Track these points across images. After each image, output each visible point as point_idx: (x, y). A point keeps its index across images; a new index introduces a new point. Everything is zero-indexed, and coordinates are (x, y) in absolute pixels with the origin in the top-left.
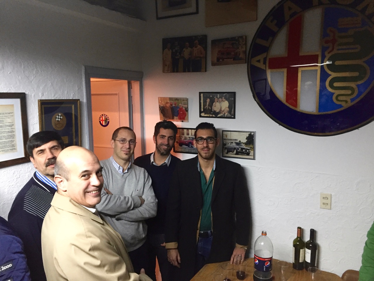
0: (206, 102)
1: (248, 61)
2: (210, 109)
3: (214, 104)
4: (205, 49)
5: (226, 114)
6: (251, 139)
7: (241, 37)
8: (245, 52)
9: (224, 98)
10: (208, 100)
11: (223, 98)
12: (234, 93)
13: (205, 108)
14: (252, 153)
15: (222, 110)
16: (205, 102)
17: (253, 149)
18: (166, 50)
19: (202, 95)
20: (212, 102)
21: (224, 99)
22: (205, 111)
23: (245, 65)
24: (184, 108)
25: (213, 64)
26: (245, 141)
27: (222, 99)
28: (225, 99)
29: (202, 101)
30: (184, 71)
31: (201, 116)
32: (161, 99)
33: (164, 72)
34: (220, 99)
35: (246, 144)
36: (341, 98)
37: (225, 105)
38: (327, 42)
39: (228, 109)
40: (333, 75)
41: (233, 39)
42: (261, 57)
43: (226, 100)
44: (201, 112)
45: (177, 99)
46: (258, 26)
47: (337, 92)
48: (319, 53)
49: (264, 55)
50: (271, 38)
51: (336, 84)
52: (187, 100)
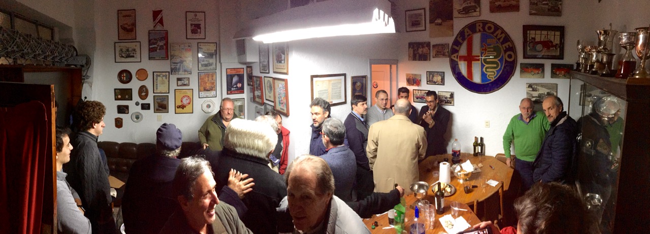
1: (450, 57)
2: (432, 80)
3: (434, 78)
4: (430, 49)
5: (440, 83)
6: (452, 95)
7: (446, 44)
8: (448, 52)
10: (431, 76)
11: (438, 75)
12: (444, 72)
13: (430, 79)
14: (452, 103)
15: (438, 81)
16: (429, 76)
17: (453, 100)
18: (410, 49)
19: (428, 73)
20: (433, 76)
22: (430, 81)
23: (449, 58)
24: (419, 80)
25: (433, 57)
26: (449, 96)
30: (419, 60)
31: (427, 84)
32: (407, 75)
33: (409, 60)
35: (450, 98)
36: (490, 76)
37: (439, 78)
38: (483, 50)
39: (441, 81)
40: (487, 66)
41: (442, 45)
42: (455, 55)
43: (440, 76)
44: (427, 82)
45: (415, 75)
46: (453, 40)
47: (488, 74)
48: (480, 55)
49: (457, 54)
50: (459, 46)
51: (488, 70)
52: (421, 75)
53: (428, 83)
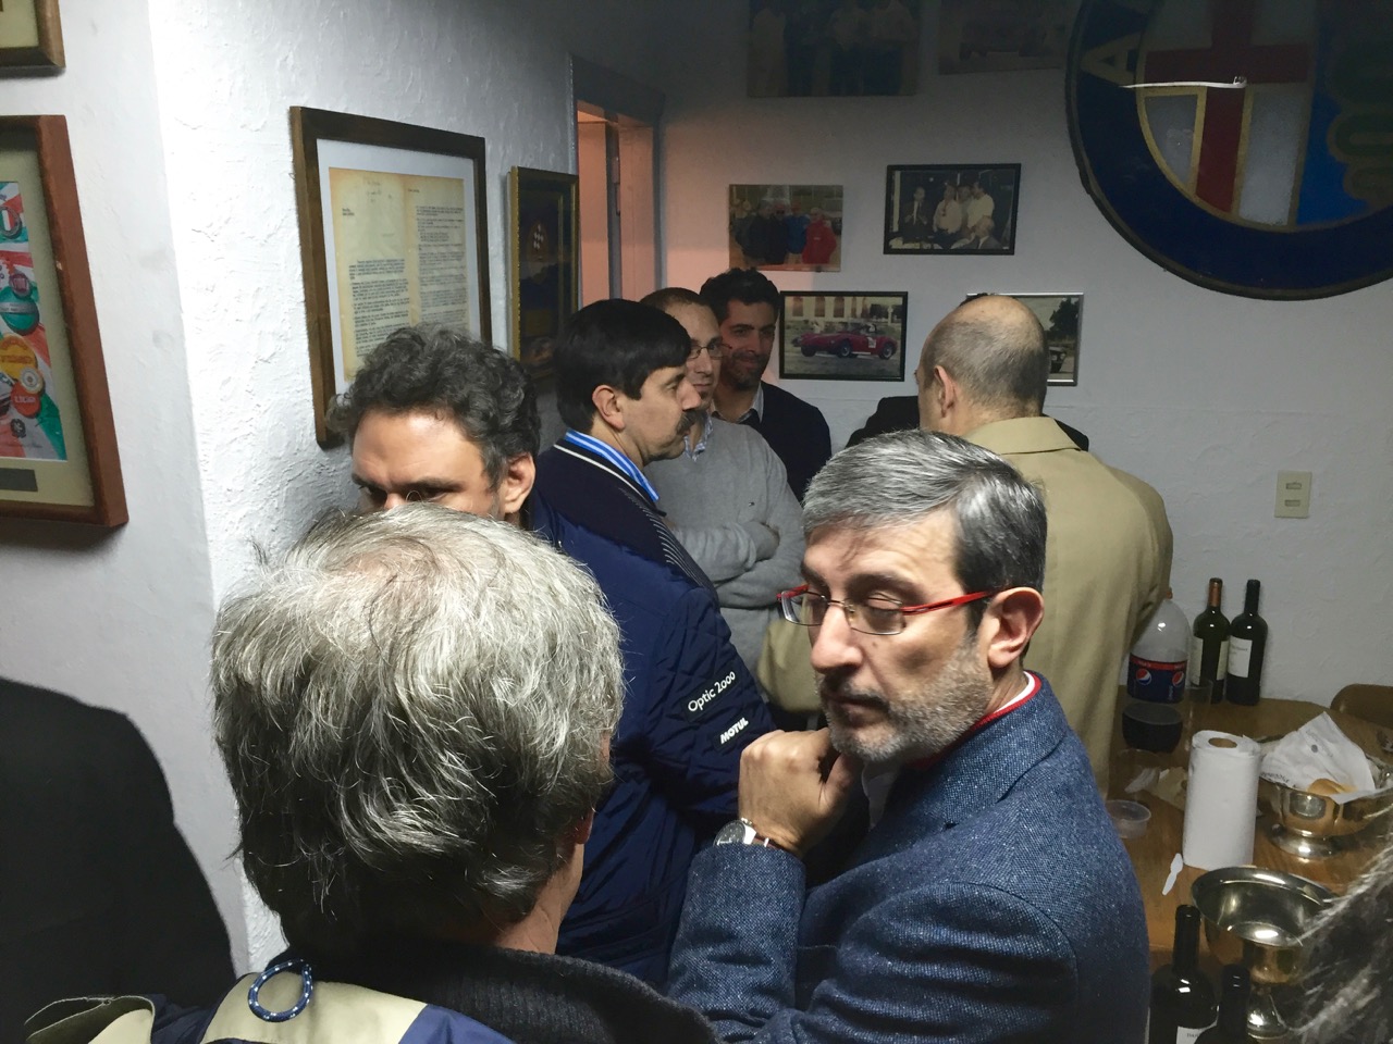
0: (913, 200)
1: (1070, 60)
2: (925, 223)
3: (941, 206)
5: (982, 241)
6: (1068, 317)
8: (1061, 29)
9: (980, 187)
10: (920, 194)
11: (976, 185)
12: (1017, 168)
13: (907, 219)
14: (1068, 362)
15: (970, 225)
16: (907, 199)
17: (1074, 350)
19: (897, 175)
20: (934, 199)
21: (977, 190)
22: (907, 232)
24: (828, 224)
25: (945, 68)
27: (971, 187)
28: (982, 190)
29: (896, 198)
30: (834, 92)
31: (888, 250)
32: (739, 194)
33: (751, 93)
34: (965, 190)
36: (1368, 180)
37: (981, 209)
39: (989, 223)
40: (1352, 109)
42: (1120, 46)
43: (986, 192)
45: (800, 192)
47: (1359, 163)
49: (1130, 41)
52: (839, 193)
53: (896, 243)
